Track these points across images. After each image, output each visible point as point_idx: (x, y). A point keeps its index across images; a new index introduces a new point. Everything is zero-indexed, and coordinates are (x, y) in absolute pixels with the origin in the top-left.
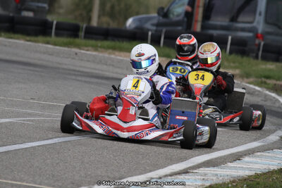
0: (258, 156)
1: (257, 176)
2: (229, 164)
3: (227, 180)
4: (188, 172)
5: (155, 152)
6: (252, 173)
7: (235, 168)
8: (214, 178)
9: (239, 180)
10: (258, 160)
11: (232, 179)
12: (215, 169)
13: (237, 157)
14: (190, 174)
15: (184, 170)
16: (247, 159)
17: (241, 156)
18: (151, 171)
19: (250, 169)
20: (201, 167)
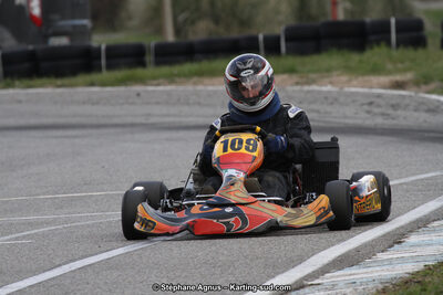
0: (434, 230)
1: (429, 270)
2: (381, 256)
3: (372, 289)
4: (303, 287)
5: (246, 257)
6: (419, 267)
7: (390, 261)
8: (348, 291)
9: (394, 285)
10: (434, 237)
11: (381, 287)
12: (354, 270)
13: (396, 239)
14: (307, 290)
15: (296, 282)
16: (413, 239)
17: (404, 235)
19: (414, 259)
20: (328, 272)
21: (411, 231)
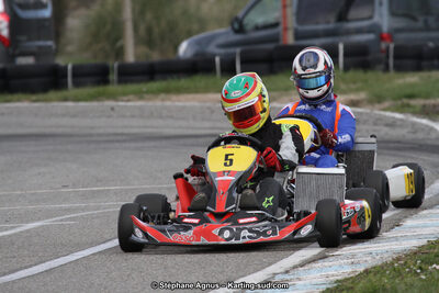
0: (425, 216)
1: (431, 245)
3: (388, 258)
4: (326, 257)
6: (424, 242)
7: (396, 238)
8: (369, 258)
9: (406, 255)
10: (427, 221)
11: (395, 256)
12: (366, 245)
13: (395, 222)
14: (331, 259)
16: (409, 223)
17: (400, 220)
18: (270, 264)
19: (418, 237)
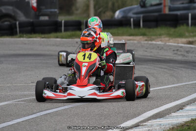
1: (193, 121)
2: (173, 114)
3: (168, 127)
6: (189, 119)
7: (177, 117)
8: (158, 128)
9: (177, 126)
11: (171, 127)
13: (180, 107)
15: (136, 124)
16: (188, 108)
19: (188, 116)
20: (150, 120)
21: (188, 105)
